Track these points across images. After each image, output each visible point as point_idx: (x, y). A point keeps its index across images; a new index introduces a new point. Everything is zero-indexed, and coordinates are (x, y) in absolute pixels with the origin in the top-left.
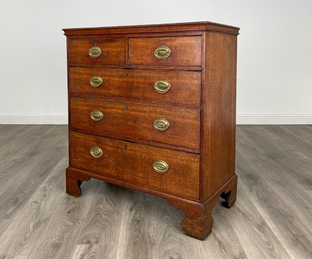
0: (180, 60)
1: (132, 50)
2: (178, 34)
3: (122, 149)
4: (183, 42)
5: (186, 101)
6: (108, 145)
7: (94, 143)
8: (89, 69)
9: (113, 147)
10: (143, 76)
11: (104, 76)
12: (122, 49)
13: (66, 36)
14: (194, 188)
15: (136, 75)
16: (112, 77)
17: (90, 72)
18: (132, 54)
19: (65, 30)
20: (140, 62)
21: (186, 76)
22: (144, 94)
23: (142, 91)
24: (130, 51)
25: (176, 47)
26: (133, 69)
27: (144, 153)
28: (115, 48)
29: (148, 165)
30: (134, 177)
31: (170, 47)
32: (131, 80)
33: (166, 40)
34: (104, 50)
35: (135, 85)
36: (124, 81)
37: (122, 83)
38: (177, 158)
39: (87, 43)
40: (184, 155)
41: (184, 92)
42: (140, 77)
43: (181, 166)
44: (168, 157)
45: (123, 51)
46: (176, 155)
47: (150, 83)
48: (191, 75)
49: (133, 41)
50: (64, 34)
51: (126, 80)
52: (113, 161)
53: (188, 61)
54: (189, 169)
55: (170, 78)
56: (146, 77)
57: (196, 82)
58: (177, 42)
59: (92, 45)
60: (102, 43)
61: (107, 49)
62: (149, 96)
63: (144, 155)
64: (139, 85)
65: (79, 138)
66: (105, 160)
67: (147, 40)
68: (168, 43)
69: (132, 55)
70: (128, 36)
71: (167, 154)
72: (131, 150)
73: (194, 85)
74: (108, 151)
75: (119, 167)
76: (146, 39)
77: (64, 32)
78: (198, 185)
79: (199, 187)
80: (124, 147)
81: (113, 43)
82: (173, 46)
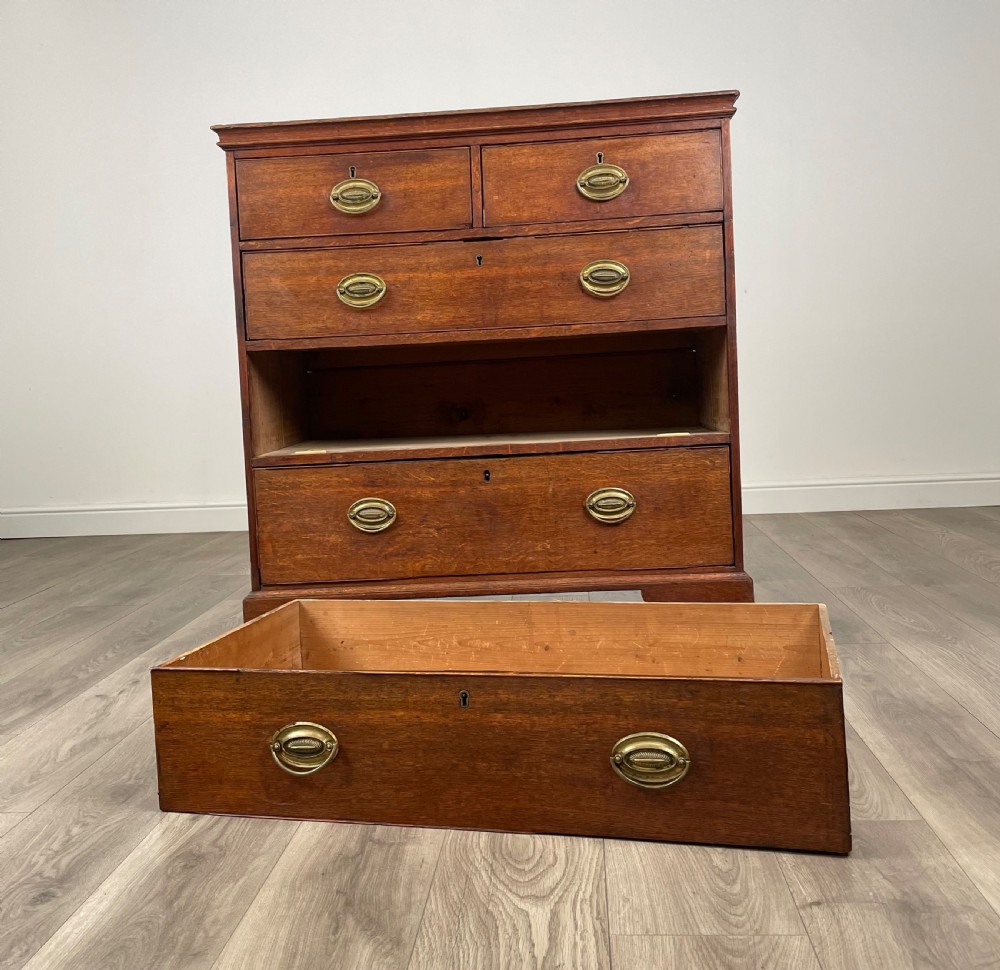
0: (660, 198)
1: (498, 181)
2: (651, 128)
3: (471, 484)
4: (666, 150)
5: (681, 308)
6: (418, 485)
7: (361, 489)
8: (327, 254)
9: (440, 485)
10: (537, 257)
11: (393, 270)
12: (462, 181)
13: (224, 153)
14: (715, 538)
15: (514, 254)
16: (423, 272)
17: (331, 262)
18: (498, 194)
19: (219, 130)
20: (525, 214)
21: (676, 240)
22: (545, 307)
23: (535, 300)
24: (489, 186)
25: (643, 165)
26: (501, 238)
27: (550, 479)
28: (431, 179)
29: (570, 512)
30: (521, 557)
31: (626, 165)
32: (496, 271)
33: (612, 147)
34: (390, 188)
35: (512, 285)
36: (469, 278)
37: (461, 285)
38: (660, 469)
39: (317, 170)
40: (681, 456)
41: (673, 285)
42: (526, 260)
43: (675, 488)
44: (632, 474)
45: (462, 185)
46: (657, 462)
47: (563, 274)
48: (695, 238)
49: (500, 155)
50: (218, 144)
51: (476, 273)
52: (438, 529)
53: (683, 198)
54: (698, 490)
55: (628, 252)
56: (547, 258)
57: (708, 254)
58: (649, 149)
59: (339, 175)
60: (382, 165)
61: (402, 186)
62: (562, 312)
63: (551, 486)
64: (526, 284)
65: (295, 486)
66: (408, 534)
67: (549, 148)
68: (620, 155)
69: (496, 197)
70: (481, 140)
71: (629, 466)
72: (504, 481)
73: (704, 261)
74: (419, 501)
75: (464, 541)
76: (542, 148)
77: (216, 138)
78: (728, 526)
79: (731, 532)
80: (480, 477)
81: (425, 165)
82: (636, 162)
